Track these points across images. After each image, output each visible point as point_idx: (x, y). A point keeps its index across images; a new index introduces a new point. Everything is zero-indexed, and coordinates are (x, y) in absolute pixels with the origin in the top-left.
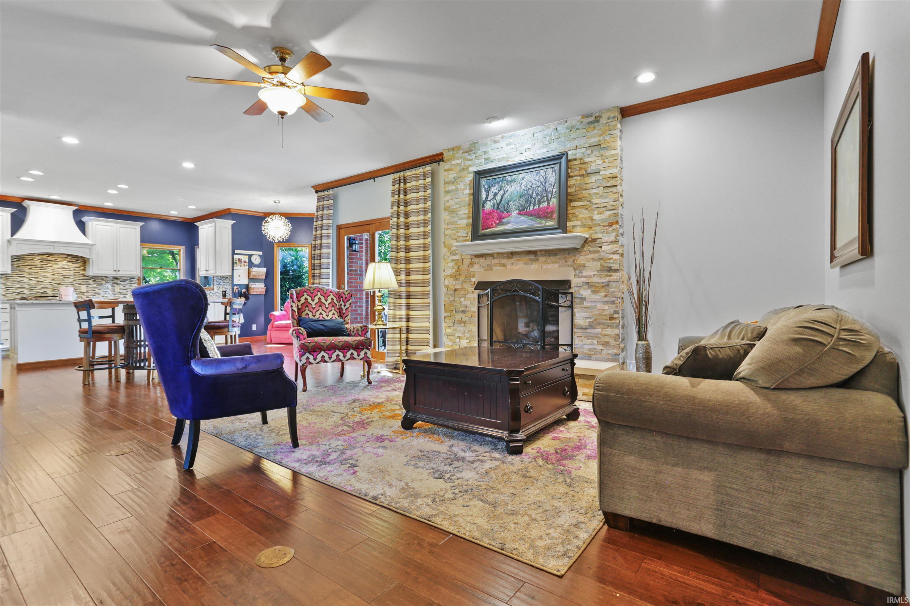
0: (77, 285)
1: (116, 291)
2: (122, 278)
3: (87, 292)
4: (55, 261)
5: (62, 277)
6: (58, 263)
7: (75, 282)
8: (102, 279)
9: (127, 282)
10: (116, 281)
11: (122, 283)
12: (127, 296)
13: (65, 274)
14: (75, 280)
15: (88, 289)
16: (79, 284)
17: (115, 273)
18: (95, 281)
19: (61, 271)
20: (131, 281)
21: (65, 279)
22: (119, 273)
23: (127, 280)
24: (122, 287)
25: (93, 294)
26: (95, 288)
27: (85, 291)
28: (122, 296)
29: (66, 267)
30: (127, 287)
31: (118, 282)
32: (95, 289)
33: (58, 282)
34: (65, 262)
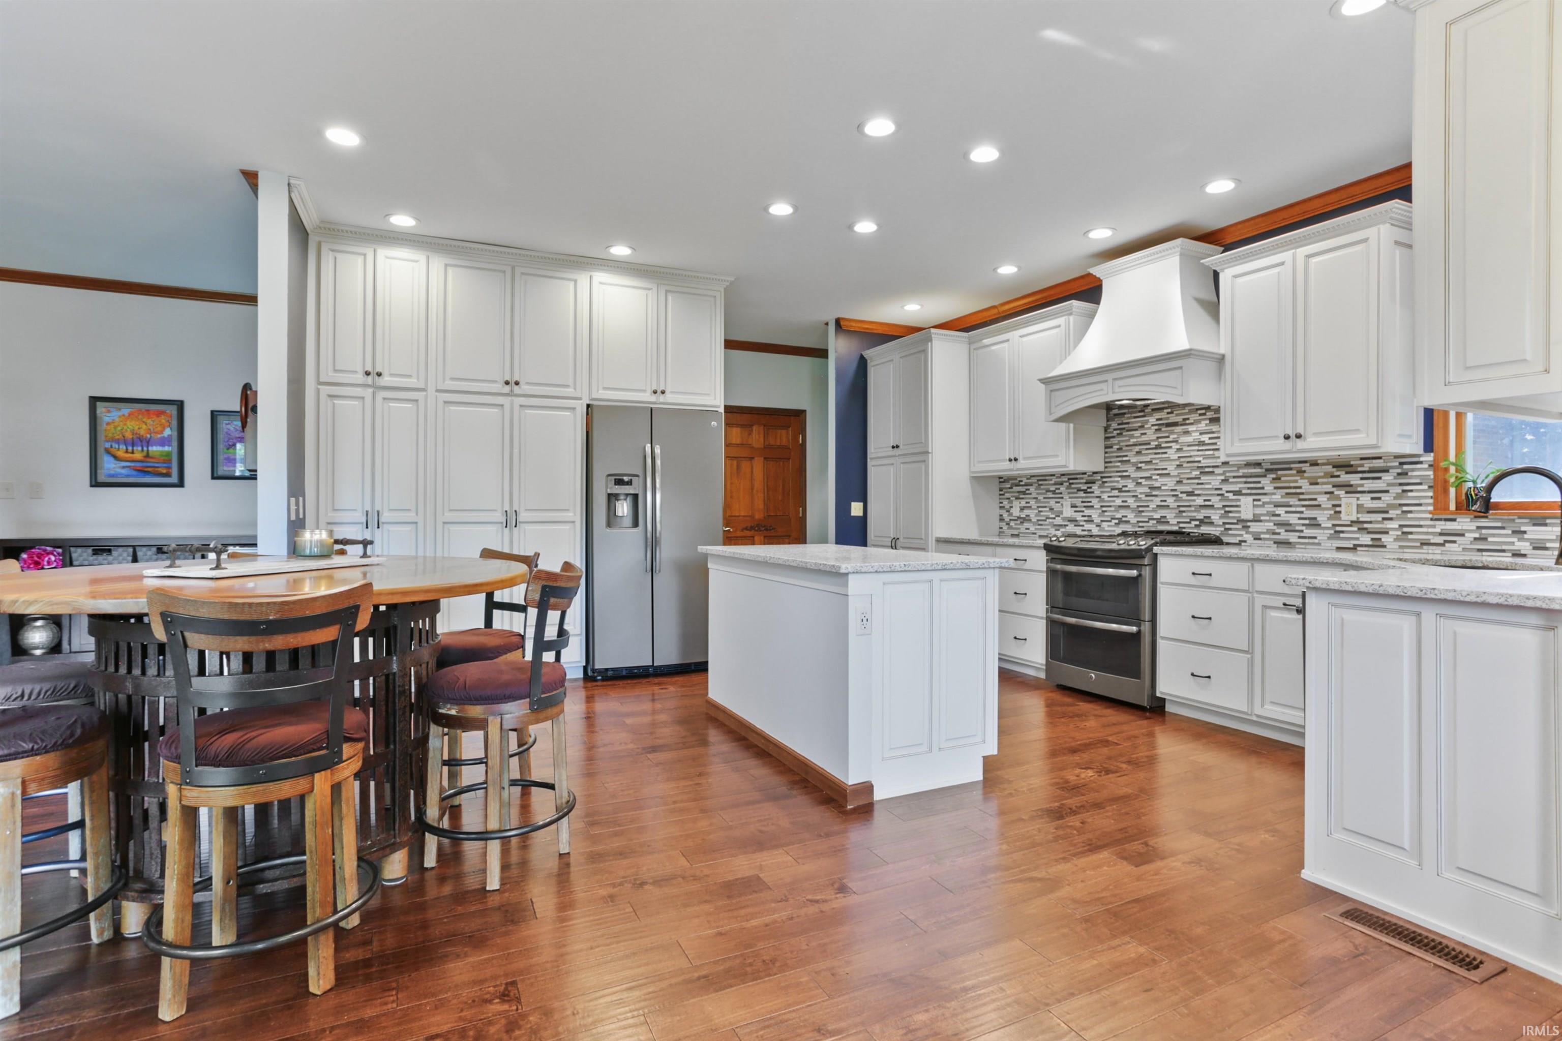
0: (1231, 496)
1: (1345, 517)
2: (1367, 465)
3: (1256, 519)
4: (1184, 423)
5: (1196, 473)
6: (1191, 428)
7: (1226, 487)
8: (1301, 472)
9: (1388, 477)
10: (1344, 478)
11: (1369, 485)
12: (1385, 539)
13: (1205, 462)
14: (1225, 481)
15: (1258, 511)
16: (1236, 493)
17: (1288, 445)
18: (1277, 479)
19: (1193, 452)
20: (1404, 474)
21: (1204, 479)
22: (1300, 444)
23: (1386, 471)
24: (1366, 500)
25: (1270, 525)
26: (1277, 506)
27: (1250, 517)
28: (1366, 539)
29: (1205, 438)
30: (1387, 499)
31: (1354, 479)
32: (1280, 511)
33: (1188, 489)
34: (1203, 426)
